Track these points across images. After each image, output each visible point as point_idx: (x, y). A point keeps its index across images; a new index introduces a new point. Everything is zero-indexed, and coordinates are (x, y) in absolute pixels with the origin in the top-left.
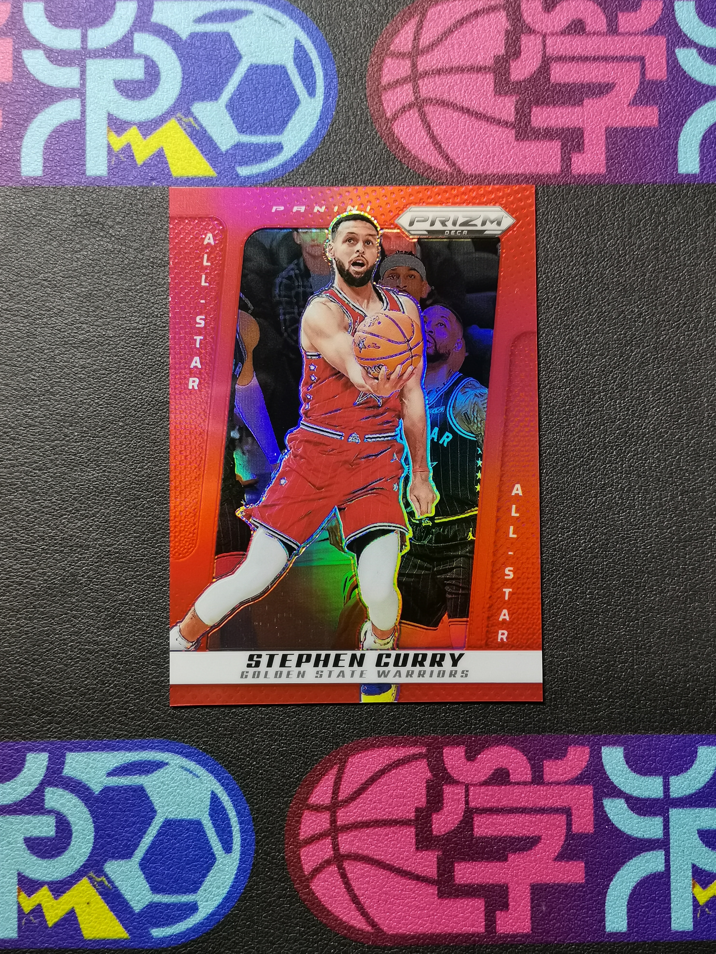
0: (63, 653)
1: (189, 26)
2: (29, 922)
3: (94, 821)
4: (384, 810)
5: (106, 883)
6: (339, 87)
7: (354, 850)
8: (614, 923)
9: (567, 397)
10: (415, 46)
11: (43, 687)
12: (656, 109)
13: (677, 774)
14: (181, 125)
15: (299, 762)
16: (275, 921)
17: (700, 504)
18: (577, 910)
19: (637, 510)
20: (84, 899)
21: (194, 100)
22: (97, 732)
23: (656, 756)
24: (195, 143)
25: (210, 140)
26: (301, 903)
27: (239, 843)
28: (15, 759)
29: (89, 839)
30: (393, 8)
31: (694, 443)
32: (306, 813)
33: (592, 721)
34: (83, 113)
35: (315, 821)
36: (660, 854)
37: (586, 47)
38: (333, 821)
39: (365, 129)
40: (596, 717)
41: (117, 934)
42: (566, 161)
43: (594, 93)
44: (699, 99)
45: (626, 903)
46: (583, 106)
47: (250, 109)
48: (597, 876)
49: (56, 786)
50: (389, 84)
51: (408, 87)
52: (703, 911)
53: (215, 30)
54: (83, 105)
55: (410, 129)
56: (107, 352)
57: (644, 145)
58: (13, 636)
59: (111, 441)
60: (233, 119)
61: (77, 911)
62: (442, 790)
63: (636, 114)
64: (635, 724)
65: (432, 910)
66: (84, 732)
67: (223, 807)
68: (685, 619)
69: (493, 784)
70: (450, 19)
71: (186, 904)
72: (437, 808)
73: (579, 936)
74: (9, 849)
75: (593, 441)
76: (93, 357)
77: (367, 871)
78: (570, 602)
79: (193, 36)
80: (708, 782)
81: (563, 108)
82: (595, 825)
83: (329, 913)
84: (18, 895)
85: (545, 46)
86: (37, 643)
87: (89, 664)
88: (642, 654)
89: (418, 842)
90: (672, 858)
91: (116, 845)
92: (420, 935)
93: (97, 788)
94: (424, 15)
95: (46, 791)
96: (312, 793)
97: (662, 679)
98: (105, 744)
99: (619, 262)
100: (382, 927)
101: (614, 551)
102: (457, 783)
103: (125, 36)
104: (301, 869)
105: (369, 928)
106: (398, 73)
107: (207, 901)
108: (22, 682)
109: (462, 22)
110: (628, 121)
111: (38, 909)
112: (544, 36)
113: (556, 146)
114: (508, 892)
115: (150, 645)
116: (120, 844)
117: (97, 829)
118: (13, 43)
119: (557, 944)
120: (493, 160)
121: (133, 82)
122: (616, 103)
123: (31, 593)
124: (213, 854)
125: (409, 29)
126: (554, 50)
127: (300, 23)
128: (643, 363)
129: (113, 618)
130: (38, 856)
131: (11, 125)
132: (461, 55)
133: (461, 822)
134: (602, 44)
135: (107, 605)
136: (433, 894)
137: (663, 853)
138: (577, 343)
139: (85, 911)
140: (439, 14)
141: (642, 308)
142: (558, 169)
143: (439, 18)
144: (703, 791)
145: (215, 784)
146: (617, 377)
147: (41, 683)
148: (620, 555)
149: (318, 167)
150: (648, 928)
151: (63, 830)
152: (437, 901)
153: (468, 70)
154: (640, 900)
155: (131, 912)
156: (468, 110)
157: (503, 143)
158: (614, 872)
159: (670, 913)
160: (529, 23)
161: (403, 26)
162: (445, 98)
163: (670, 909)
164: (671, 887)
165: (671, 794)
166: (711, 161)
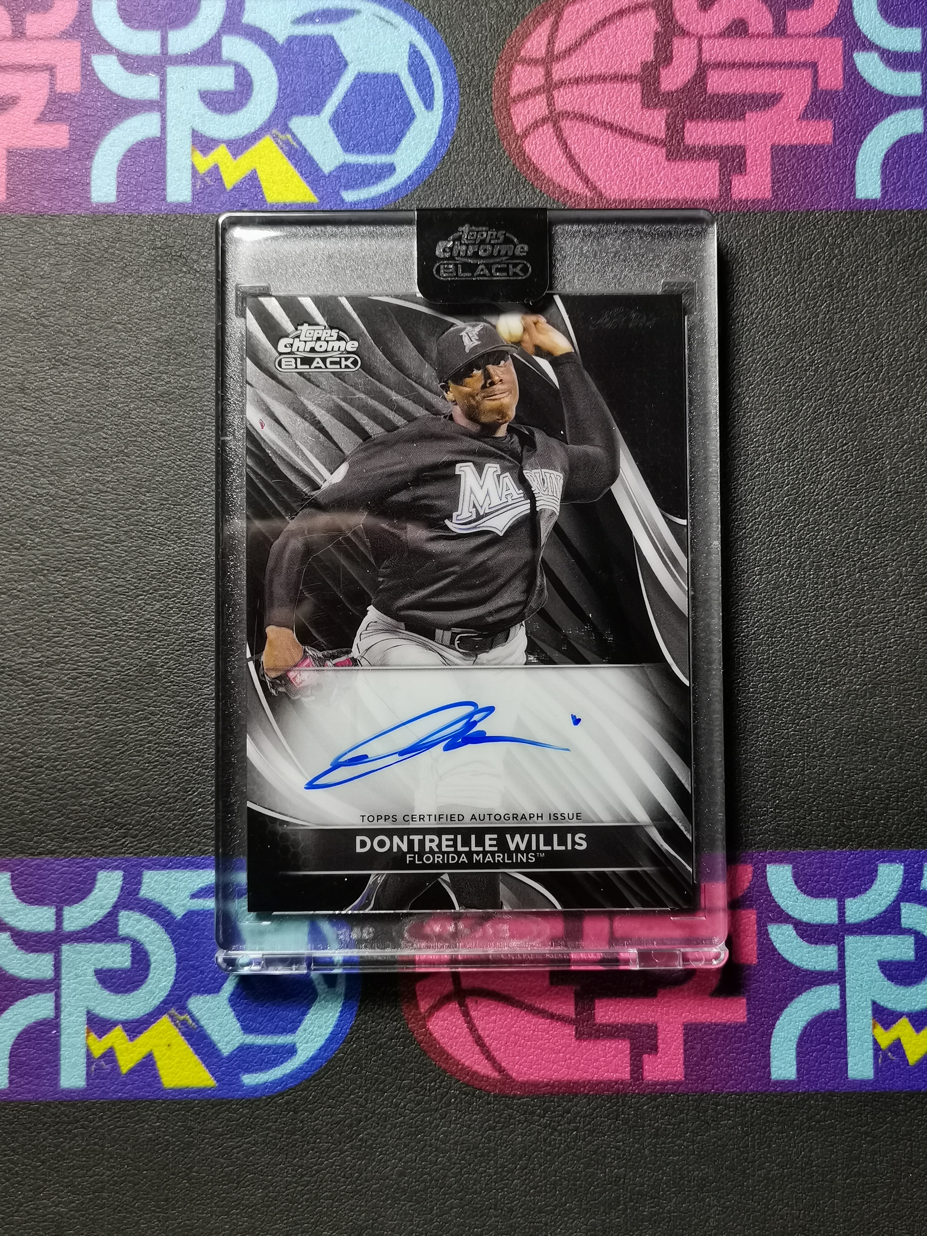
0: (139, 756)
1: (286, 27)
2: (99, 1068)
3: (175, 949)
5: (190, 1021)
6: (461, 99)
7: (478, 983)
8: (780, 1068)
10: (550, 50)
11: (116, 796)
12: (830, 123)
13: (854, 896)
14: (277, 143)
16: (387, 1065)
17: (882, 582)
18: (738, 1054)
19: (808, 590)
20: (165, 1041)
21: (292, 114)
22: (179, 848)
23: (829, 875)
24: (293, 164)
25: (311, 159)
26: (417, 1045)
27: (344, 977)
28: (84, 878)
29: (171, 971)
30: (524, 6)
31: (874, 512)
33: (755, 834)
34: (163, 129)
36: (834, 990)
37: (749, 52)
39: (491, 147)
40: (761, 830)
41: (203, 1081)
42: (726, 184)
43: (758, 105)
44: (881, 111)
45: (795, 1046)
46: (745, 120)
47: (357, 125)
48: (761, 1014)
49: (131, 909)
50: (519, 95)
51: (541, 100)
52: (885, 1057)
53: (316, 33)
54: (163, 120)
55: (543, 148)
56: (191, 406)
57: (816, 166)
58: (80, 736)
59: (195, 509)
60: (338, 136)
61: (156, 1055)
63: (807, 129)
64: (806, 838)
65: (569, 1053)
66: (165, 847)
68: (863, 716)
70: (590, 20)
71: (283, 1046)
74: (76, 983)
75: (757, 510)
76: (174, 412)
77: (494, 1009)
79: (291, 40)
80: (891, 905)
81: (722, 123)
82: (759, 954)
83: (448, 1057)
84: (87, 1037)
85: (700, 51)
86: (110, 744)
87: (169, 768)
88: (814, 757)
90: (848, 993)
91: (201, 978)
92: (555, 1082)
93: (179, 912)
94: (559, 15)
95: (121, 914)
97: (837, 786)
98: (188, 861)
99: (787, 301)
100: (510, 1073)
101: (782, 637)
103: (212, 40)
104: (417, 1005)
105: (495, 1075)
106: (529, 83)
107: (307, 1043)
108: (92, 789)
109: (604, 23)
110: (798, 138)
111: (110, 1052)
112: (700, 39)
113: (714, 166)
114: (657, 1032)
116: (207, 977)
117: (180, 960)
118: (80, 47)
119: (715, 1093)
120: (640, 183)
121: (220, 93)
122: (783, 116)
123: (102, 686)
124: (314, 988)
125: (542, 32)
126: (711, 56)
127: (415, 25)
128: (815, 419)
129: (197, 715)
130: (111, 991)
131: (80, 143)
132: (602, 63)
134: (768, 47)
135: (191, 700)
136: (570, 1035)
137: (838, 987)
139: (165, 1054)
140: (578, 13)
141: (814, 354)
142: (716, 193)
143: (577, 18)
144: (884, 917)
146: (785, 435)
147: (115, 790)
148: (788, 642)
149: (436, 191)
150: (820, 1075)
151: (139, 960)
152: (574, 1043)
153: (611, 79)
154: (811, 1043)
155: (219, 1055)
156: (611, 126)
157: (652, 164)
158: (781, 1009)
159: (846, 1058)
160: (683, 23)
161: (535, 28)
162: (584, 111)
163: (846, 1054)
164: (848, 1028)
165: (847, 919)
166: (895, 184)
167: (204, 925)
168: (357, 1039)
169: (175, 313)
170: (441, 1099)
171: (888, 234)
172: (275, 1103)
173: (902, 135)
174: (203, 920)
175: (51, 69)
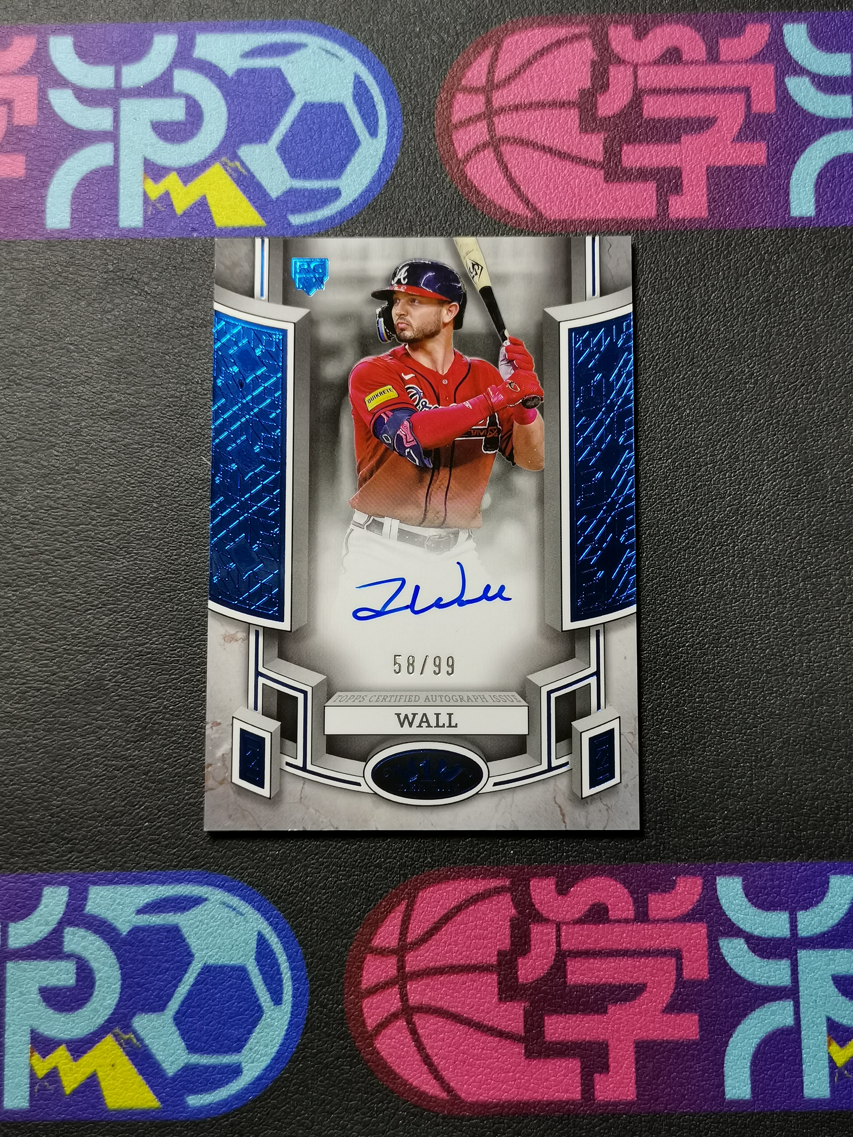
0: (86, 770)
1: (235, 61)
2: (43, 1088)
3: (120, 966)
4: (461, 954)
5: (135, 1041)
6: (404, 127)
7: (425, 1001)
8: (735, 1088)
9: (669, 469)
10: (490, 80)
11: (63, 810)
12: (763, 145)
13: (806, 908)
14: (226, 170)
15: (361, 897)
16: (333, 1086)
17: (826, 591)
18: (690, 1073)
19: (752, 599)
20: (109, 1060)
21: (241, 142)
22: (125, 862)
23: (780, 887)
24: (242, 190)
25: (259, 186)
26: (363, 1065)
27: (291, 993)
28: (30, 894)
29: (116, 988)
30: (465, 38)
31: (817, 521)
32: (369, 957)
33: (704, 846)
34: (116, 158)
35: (380, 967)
36: (788, 1005)
37: (683, 78)
38: (401, 967)
39: (434, 171)
40: (709, 841)
41: (147, 1102)
42: (663, 204)
43: (693, 128)
44: (813, 132)
45: (749, 1064)
46: (680, 143)
47: (304, 152)
48: (714, 1031)
49: (77, 925)
50: (461, 122)
51: (482, 126)
52: (842, 1076)
53: (264, 66)
54: (117, 150)
55: (485, 171)
56: (141, 424)
57: (751, 186)
58: (28, 750)
59: (143, 524)
60: (285, 163)
61: (100, 1074)
62: (528, 930)
63: (742, 151)
64: (755, 849)
65: (518, 1072)
66: (110, 862)
67: (272, 951)
68: (810, 725)
69: (589, 922)
70: (528, 50)
71: (228, 1066)
72: (523, 951)
73: (694, 1103)
74: (21, 1001)
75: (700, 520)
77: (441, 1026)
78: (677, 706)
79: (240, 72)
80: (843, 918)
81: (658, 146)
82: (710, 970)
83: (396, 1076)
84: (31, 1056)
85: (636, 77)
86: (57, 759)
87: (116, 782)
88: (761, 767)
89: (501, 992)
90: (802, 1010)
91: (146, 996)
92: (505, 1102)
93: (124, 928)
94: (499, 46)
95: (66, 931)
96: (376, 934)
97: (785, 797)
98: (134, 876)
100: (459, 1093)
101: (727, 646)
102: (547, 921)
103: (164, 74)
104: (364, 1024)
105: (444, 1095)
106: (470, 110)
107: (252, 1062)
108: (39, 804)
109: (542, 53)
110: (732, 159)
111: (54, 1072)
112: (636, 67)
113: (651, 187)
114: (608, 1050)
115: (187, 760)
116: (151, 995)
117: (124, 977)
118: (37, 82)
119: (668, 1114)
120: (579, 204)
121: (172, 124)
122: (718, 139)
123: (51, 700)
124: (260, 1007)
125: (483, 61)
126: (646, 82)
127: (359, 57)
129: (145, 728)
130: (55, 1009)
131: (36, 173)
132: (541, 90)
133: (552, 968)
134: (702, 73)
135: (138, 714)
136: (520, 1053)
137: (792, 1003)
138: (679, 408)
139: (109, 1074)
140: (516, 44)
141: (753, 367)
142: (654, 213)
143: (516, 48)
144: (837, 929)
145: (262, 923)
146: (726, 447)
147: (61, 805)
148: (733, 651)
149: (380, 214)
150: (776, 1094)
151: (84, 977)
152: (524, 1062)
153: (549, 106)
154: (766, 1061)
155: (163, 1076)
156: (550, 150)
157: (590, 185)
158: (734, 1026)
159: (802, 1077)
160: (618, 52)
161: (475, 59)
162: (524, 137)
163: (802, 1072)
164: (803, 1045)
165: (799, 932)
166: (828, 202)
167: (150, 942)
168: (303, 1058)
169: (126, 334)
170: (389, 1121)
171: (823, 250)
172: (220, 1124)
173: (834, 155)
174: (149, 936)
175: (8, 103)
